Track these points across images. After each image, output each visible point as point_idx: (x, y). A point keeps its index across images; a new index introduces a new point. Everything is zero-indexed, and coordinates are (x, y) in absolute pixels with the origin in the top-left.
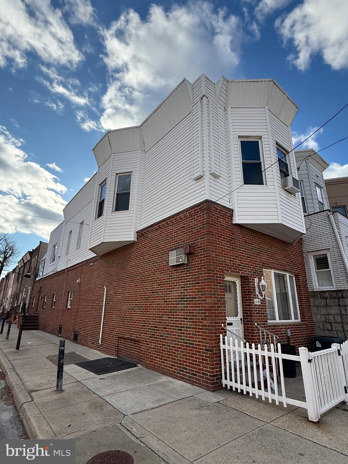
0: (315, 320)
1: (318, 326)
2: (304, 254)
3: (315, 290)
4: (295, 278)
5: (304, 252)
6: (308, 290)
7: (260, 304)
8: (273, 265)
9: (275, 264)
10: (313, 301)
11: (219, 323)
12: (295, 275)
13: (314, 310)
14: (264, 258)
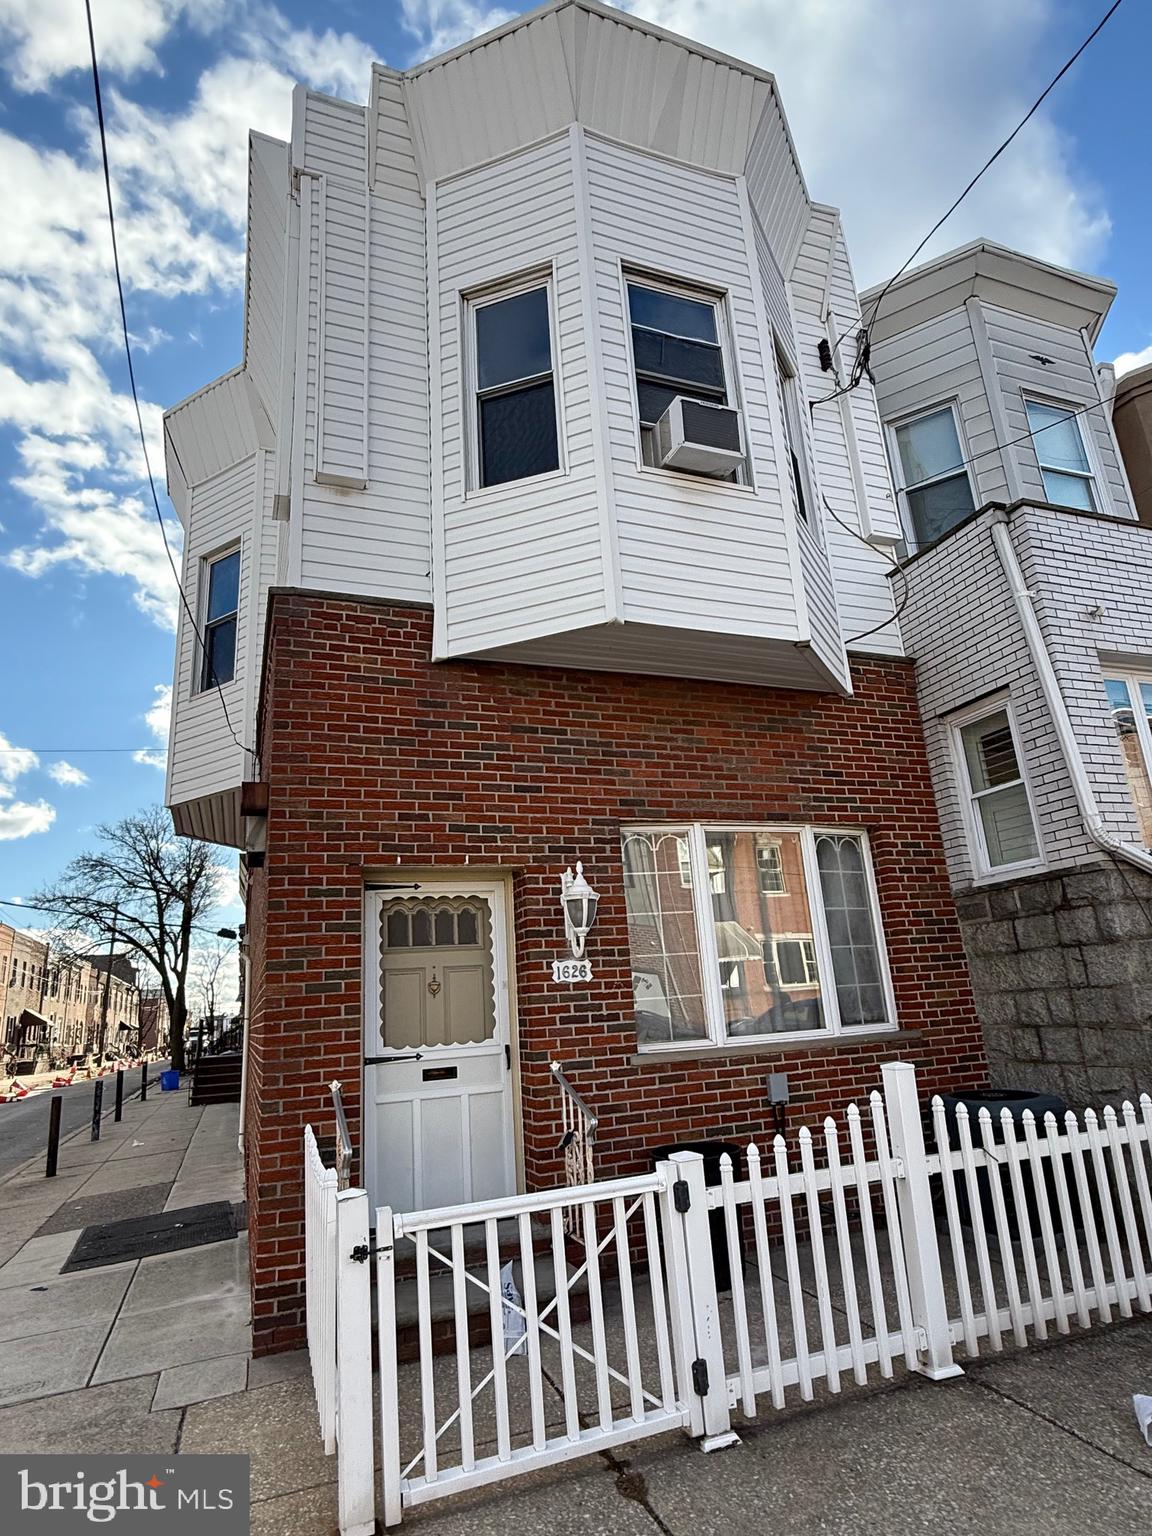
0: (982, 1016)
1: (993, 1044)
2: (925, 726)
3: (975, 884)
4: (871, 841)
5: (924, 718)
6: (947, 887)
7: (589, 977)
8: (693, 804)
9: (708, 796)
10: (970, 931)
11: (316, 1077)
12: (870, 830)
13: (978, 974)
14: (634, 780)
